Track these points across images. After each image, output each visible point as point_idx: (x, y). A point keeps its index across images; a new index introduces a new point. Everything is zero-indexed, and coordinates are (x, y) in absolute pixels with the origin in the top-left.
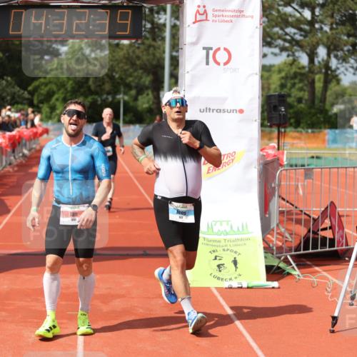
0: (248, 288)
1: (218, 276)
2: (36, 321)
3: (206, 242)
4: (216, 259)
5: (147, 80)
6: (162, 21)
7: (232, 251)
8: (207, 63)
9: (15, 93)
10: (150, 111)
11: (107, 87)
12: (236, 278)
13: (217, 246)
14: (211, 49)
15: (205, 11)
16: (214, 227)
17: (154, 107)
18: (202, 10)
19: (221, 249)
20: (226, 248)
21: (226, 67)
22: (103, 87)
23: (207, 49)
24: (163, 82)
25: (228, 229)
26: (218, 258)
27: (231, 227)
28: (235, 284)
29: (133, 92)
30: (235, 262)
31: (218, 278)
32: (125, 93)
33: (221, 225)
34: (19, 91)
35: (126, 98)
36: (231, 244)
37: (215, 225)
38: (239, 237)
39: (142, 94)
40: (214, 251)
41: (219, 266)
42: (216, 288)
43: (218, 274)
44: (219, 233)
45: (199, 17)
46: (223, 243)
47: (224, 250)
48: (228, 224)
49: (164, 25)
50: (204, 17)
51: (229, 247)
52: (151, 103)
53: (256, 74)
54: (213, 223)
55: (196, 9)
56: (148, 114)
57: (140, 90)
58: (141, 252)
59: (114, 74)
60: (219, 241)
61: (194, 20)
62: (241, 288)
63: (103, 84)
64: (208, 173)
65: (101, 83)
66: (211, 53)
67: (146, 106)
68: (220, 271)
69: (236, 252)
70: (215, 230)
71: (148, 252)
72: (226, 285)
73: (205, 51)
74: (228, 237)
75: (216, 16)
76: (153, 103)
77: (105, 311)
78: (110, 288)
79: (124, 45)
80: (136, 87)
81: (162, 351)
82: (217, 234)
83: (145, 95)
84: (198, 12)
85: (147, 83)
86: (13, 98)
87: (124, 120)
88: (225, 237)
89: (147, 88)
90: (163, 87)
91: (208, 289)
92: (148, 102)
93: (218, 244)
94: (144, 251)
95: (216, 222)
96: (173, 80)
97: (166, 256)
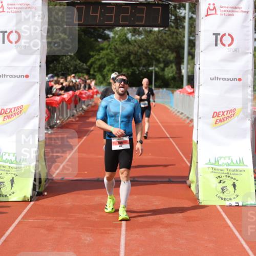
0: (243, 206)
1: (222, 196)
3: (213, 170)
4: (220, 182)
5: (172, 56)
6: (183, 15)
7: (232, 178)
8: (216, 45)
9: (76, 65)
10: (174, 78)
11: (144, 61)
12: (234, 198)
14: (219, 34)
15: (215, 8)
17: (177, 76)
18: (212, 7)
20: (228, 175)
21: (229, 47)
22: (141, 61)
23: (216, 35)
24: (183, 58)
25: (229, 162)
26: (222, 182)
27: (232, 161)
28: (233, 203)
29: (162, 65)
30: (234, 186)
31: (222, 198)
32: (156, 66)
33: (225, 159)
34: (79, 64)
35: (157, 69)
37: (220, 160)
38: (237, 168)
39: (167, 67)
40: (219, 177)
42: (220, 206)
44: (223, 164)
45: (210, 12)
47: (226, 176)
48: (229, 159)
49: (184, 17)
50: (213, 12)
52: (174, 73)
53: (250, 53)
54: (219, 158)
55: (207, 6)
56: (172, 81)
57: (167, 64)
58: (167, 180)
59: (149, 52)
60: (223, 170)
61: (206, 14)
62: (238, 206)
63: (141, 59)
64: (216, 123)
65: (139, 59)
66: (219, 37)
67: (171, 75)
68: (223, 193)
69: (235, 179)
71: (172, 180)
72: (227, 203)
73: (214, 36)
74: (229, 168)
75: (222, 11)
76: (176, 73)
77: (141, 221)
79: (155, 32)
80: (164, 62)
83: (170, 67)
84: (209, 8)
85: (172, 58)
86: (75, 68)
87: (155, 85)
89: (171, 62)
90: (183, 62)
91: (215, 206)
92: (172, 72)
93: (223, 172)
94: (169, 179)
95: (221, 158)
96: (190, 57)
97: (185, 182)
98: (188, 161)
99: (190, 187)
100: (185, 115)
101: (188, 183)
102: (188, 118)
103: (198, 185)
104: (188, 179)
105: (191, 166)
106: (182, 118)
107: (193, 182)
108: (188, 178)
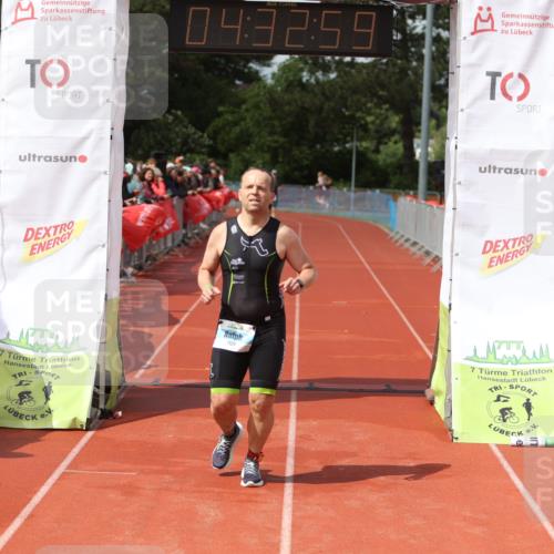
0: (547, 446)
1: (501, 428)
2: (216, 490)
3: (483, 375)
4: (498, 400)
5: (394, 121)
6: (419, 30)
7: (523, 388)
9: (189, 136)
12: (528, 431)
13: (501, 380)
14: (499, 74)
15: (490, 16)
16: (497, 351)
18: (484, 15)
19: (508, 385)
20: (514, 384)
21: (520, 102)
23: (493, 75)
24: (419, 123)
25: (519, 354)
26: (502, 399)
27: (524, 352)
28: (526, 440)
30: (528, 406)
31: (502, 432)
33: (509, 348)
34: (195, 133)
36: (524, 377)
37: (499, 347)
38: (536, 367)
39: (386, 143)
40: (496, 388)
41: (503, 412)
42: (501, 447)
43: (501, 425)
44: (505, 360)
45: (480, 26)
46: (510, 376)
47: (511, 387)
48: (518, 348)
49: (422, 36)
50: (488, 25)
51: (519, 383)
52: (399, 156)
54: (497, 344)
55: (476, 11)
57: (384, 136)
58: (383, 387)
59: (343, 110)
60: (505, 373)
61: (473, 30)
62: (536, 445)
64: (490, 266)
66: (499, 80)
68: (505, 421)
69: (529, 391)
70: (499, 355)
71: (394, 387)
72: (513, 440)
73: (489, 78)
74: (518, 367)
75: (507, 24)
76: (404, 155)
78: (334, 442)
81: (412, 541)
82: (502, 363)
83: (391, 144)
84: (479, 16)
85: (394, 125)
86: (185, 143)
87: (357, 181)
88: (514, 367)
89: (393, 132)
90: (419, 131)
91: (486, 446)
93: (503, 377)
94: (388, 386)
95: (501, 343)
96: (434, 122)
97: (422, 393)
98: (429, 348)
99: (432, 403)
100: (423, 247)
101: (428, 393)
102: (428, 253)
103: (450, 401)
104: (429, 387)
105: (435, 358)
106: (414, 254)
107: (439, 393)
108: (427, 383)
